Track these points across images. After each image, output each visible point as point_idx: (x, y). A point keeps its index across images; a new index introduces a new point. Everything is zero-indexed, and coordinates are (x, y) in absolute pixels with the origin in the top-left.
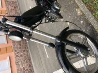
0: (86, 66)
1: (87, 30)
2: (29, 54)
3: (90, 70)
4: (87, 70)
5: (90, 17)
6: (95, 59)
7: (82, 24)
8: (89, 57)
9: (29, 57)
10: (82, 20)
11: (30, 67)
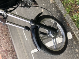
0: (55, 45)
1: (57, 16)
2: (11, 38)
3: (58, 47)
4: (56, 48)
5: (60, 4)
6: (62, 39)
7: (53, 10)
8: (58, 38)
9: (11, 40)
10: (54, 8)
11: (12, 48)
